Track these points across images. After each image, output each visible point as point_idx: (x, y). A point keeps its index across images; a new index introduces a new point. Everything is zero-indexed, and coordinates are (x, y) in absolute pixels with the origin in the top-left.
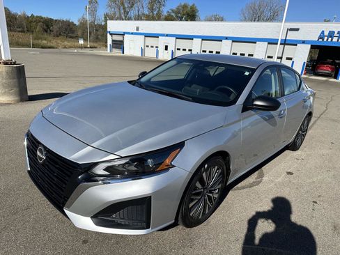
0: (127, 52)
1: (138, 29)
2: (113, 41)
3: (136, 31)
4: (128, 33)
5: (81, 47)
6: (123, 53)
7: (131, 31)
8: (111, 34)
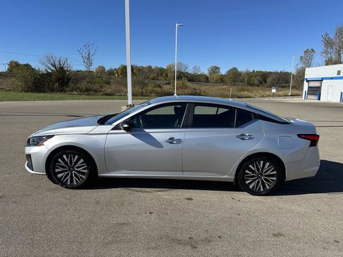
0: (324, 99)
1: (339, 73)
2: (309, 87)
3: (336, 76)
4: (328, 78)
5: (274, 95)
6: (319, 99)
7: (331, 76)
8: (308, 81)
